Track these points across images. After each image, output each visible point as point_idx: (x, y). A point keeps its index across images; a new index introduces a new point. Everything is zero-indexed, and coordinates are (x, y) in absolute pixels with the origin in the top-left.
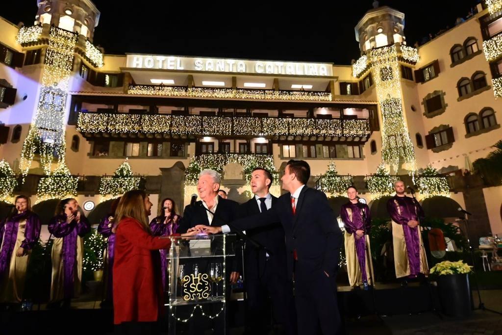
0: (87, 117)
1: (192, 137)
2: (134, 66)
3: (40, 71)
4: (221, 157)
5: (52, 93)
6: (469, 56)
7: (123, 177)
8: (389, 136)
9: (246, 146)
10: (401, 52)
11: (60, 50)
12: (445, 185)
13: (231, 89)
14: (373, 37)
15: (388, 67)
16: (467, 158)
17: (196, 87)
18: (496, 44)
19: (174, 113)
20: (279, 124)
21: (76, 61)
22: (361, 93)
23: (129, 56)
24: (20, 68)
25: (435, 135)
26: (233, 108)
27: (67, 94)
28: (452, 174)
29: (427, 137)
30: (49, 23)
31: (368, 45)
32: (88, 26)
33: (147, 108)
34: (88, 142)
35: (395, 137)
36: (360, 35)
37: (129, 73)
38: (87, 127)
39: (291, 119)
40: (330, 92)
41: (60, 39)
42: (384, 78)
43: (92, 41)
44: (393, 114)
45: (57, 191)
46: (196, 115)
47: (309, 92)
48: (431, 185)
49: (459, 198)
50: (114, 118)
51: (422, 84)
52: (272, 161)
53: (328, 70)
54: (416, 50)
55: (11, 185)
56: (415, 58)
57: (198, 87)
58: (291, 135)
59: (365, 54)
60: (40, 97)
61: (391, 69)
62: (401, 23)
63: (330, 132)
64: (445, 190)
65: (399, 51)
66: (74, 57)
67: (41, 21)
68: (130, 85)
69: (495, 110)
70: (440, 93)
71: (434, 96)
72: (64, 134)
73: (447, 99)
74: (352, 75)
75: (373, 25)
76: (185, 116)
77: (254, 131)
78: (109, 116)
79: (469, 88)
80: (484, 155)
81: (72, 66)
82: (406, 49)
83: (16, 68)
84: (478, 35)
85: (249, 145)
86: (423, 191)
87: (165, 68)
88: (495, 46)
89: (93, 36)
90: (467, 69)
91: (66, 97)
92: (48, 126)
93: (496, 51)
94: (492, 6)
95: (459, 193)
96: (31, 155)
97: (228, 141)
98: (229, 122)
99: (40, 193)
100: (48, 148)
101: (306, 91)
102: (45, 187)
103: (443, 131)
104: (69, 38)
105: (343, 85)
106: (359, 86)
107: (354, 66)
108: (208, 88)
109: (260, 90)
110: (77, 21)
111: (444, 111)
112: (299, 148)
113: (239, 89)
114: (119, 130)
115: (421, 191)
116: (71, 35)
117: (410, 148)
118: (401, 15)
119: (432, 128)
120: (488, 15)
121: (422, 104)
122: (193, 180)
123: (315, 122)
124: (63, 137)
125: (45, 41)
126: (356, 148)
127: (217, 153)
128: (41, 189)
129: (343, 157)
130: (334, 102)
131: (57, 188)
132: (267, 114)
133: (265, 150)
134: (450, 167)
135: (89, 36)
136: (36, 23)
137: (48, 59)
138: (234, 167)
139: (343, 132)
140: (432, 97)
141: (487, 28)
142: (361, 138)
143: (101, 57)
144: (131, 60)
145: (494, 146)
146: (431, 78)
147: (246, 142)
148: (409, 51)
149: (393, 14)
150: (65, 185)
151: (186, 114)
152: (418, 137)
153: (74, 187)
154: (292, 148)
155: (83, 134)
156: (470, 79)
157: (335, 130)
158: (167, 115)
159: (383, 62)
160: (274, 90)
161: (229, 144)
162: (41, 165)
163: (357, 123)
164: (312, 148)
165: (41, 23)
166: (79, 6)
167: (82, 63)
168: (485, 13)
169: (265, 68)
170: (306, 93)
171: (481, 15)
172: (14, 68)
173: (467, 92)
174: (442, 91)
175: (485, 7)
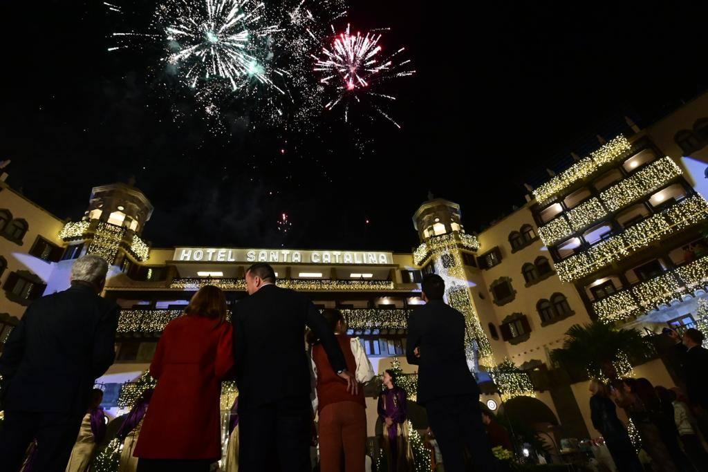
2: (182, 259)
6: (528, 242)
7: (149, 384)
10: (459, 239)
11: (104, 244)
12: (528, 382)
13: (285, 279)
14: (430, 226)
15: (449, 254)
16: (546, 349)
18: (550, 230)
21: (119, 256)
23: (177, 249)
24: (56, 263)
25: (509, 325)
28: (535, 370)
29: (501, 327)
30: (98, 218)
31: (427, 234)
32: (138, 221)
36: (418, 224)
37: (175, 267)
39: (349, 310)
40: (391, 280)
41: (107, 234)
42: (446, 265)
43: (140, 235)
44: (460, 302)
47: (368, 280)
48: (512, 382)
49: (546, 398)
50: (149, 315)
51: (487, 270)
53: (388, 258)
54: (475, 237)
56: (475, 245)
58: (350, 329)
59: (424, 242)
61: (451, 255)
62: (457, 213)
63: (394, 324)
64: (529, 389)
65: (457, 239)
66: (118, 251)
67: (90, 217)
68: (174, 278)
69: (566, 295)
70: (506, 280)
71: (501, 282)
73: (514, 286)
74: (413, 263)
75: (429, 215)
78: (144, 313)
79: (534, 273)
80: (560, 346)
81: (114, 261)
82: (465, 236)
83: (52, 263)
84: (532, 222)
86: (503, 391)
87: (215, 260)
88: (549, 232)
89: (142, 230)
90: (528, 255)
93: (552, 236)
94: (539, 196)
95: (545, 392)
101: (366, 280)
103: (517, 320)
104: (116, 233)
105: (405, 273)
106: (421, 274)
107: (415, 254)
109: (316, 280)
110: (128, 216)
111: (514, 299)
113: (293, 280)
114: (153, 328)
115: (501, 391)
116: (119, 230)
117: (484, 340)
118: (456, 206)
119: (505, 317)
120: (537, 203)
121: (490, 291)
123: (376, 313)
125: (91, 236)
130: (396, 291)
132: (324, 305)
134: (532, 361)
135: (138, 230)
136: (84, 218)
140: (498, 283)
141: (539, 215)
143: (147, 250)
144: (180, 253)
146: (494, 265)
148: (468, 238)
149: (448, 205)
152: (492, 327)
156: (533, 263)
157: (400, 321)
159: (443, 249)
160: (331, 279)
164: (376, 343)
166: (133, 202)
167: (126, 257)
168: (534, 203)
169: (321, 257)
170: (366, 282)
171: (531, 204)
172: (50, 263)
173: (533, 278)
174: (508, 278)
175: (533, 197)
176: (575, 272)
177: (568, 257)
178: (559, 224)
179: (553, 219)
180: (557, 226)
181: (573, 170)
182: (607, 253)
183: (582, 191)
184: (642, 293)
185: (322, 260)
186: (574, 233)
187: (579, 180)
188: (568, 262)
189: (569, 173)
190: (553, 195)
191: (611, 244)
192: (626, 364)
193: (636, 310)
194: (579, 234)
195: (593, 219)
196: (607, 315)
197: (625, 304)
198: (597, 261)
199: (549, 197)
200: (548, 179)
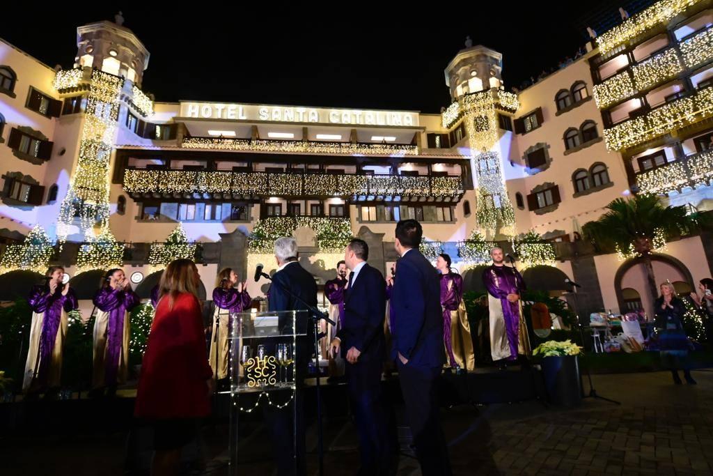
0: (135, 175)
1: (257, 198)
2: (189, 115)
3: (80, 122)
4: (290, 220)
5: (94, 146)
6: (577, 103)
7: (177, 244)
8: (484, 196)
9: (319, 208)
10: (498, 98)
11: (103, 97)
12: (550, 252)
13: (302, 141)
14: (466, 81)
15: (483, 116)
16: (575, 221)
17: (261, 140)
18: (608, 88)
19: (235, 169)
20: (358, 182)
21: (121, 110)
22: (452, 146)
23: (182, 104)
24: (57, 119)
25: (538, 195)
26: (302, 163)
27: (111, 148)
28: (558, 240)
29: (528, 197)
30: (91, 66)
31: (460, 91)
32: (136, 69)
33: (204, 164)
34: (135, 203)
35: (492, 197)
36: (450, 78)
37: (184, 124)
38: (135, 186)
39: (371, 176)
40: (416, 145)
41: (104, 85)
42: (478, 129)
43: (140, 86)
44: (489, 170)
45: (99, 260)
46: (261, 172)
47: (391, 144)
48: (534, 252)
49: (566, 268)
50: (165, 176)
51: (523, 135)
52: (349, 225)
53: (414, 119)
54: (515, 96)
55: (47, 253)
56: (514, 104)
57: (263, 140)
58: (371, 195)
59: (456, 100)
60: (80, 151)
61: (486, 118)
62: (497, 65)
63: (416, 191)
64: (550, 259)
65: (496, 97)
66: (120, 105)
67: (82, 64)
68: (184, 137)
69: (608, 165)
70: (544, 146)
71: (537, 149)
72: (108, 194)
73: (552, 153)
74: (441, 125)
75: (466, 67)
76: (248, 173)
77: (328, 191)
78: (160, 173)
79: (577, 139)
80: (595, 217)
81: (118, 116)
82: (504, 95)
83: (53, 118)
84: (588, 78)
85: (322, 206)
86: (524, 260)
87: (225, 117)
88: (607, 91)
89: (141, 80)
90: (575, 118)
91: (111, 151)
92: (89, 186)
93: (608, 96)
94: (604, 45)
95: (566, 262)
96: (70, 218)
97: (298, 202)
98: (299, 180)
99: (80, 263)
100: (90, 210)
101: (389, 144)
102: (86, 256)
103: (546, 190)
104: (114, 84)
105: (431, 137)
106: (449, 138)
107: (444, 114)
108: (274, 141)
109: (335, 143)
110: (123, 64)
111: (548, 167)
112: (381, 210)
113: (311, 142)
114: (171, 189)
115: (522, 260)
116: (116, 80)
117: (509, 210)
118: (498, 56)
119: (534, 187)
120: (599, 55)
121: (523, 158)
122: (258, 247)
123: (399, 180)
124: (106, 198)
125: (87, 87)
126: (447, 210)
127: (285, 216)
128: (81, 259)
129: (431, 220)
130: (421, 157)
131: (100, 258)
132: (343, 170)
133: (341, 212)
134: (556, 231)
135: (137, 81)
136: (75, 66)
137: (89, 107)
138: (305, 233)
139: (431, 191)
140: (534, 150)
141: (598, 70)
142: (452, 198)
143: (151, 105)
144: (186, 109)
145: (607, 207)
146: (533, 129)
147: (318, 203)
148: (507, 97)
149: (488, 54)
150: (109, 253)
151: (249, 170)
152: (519, 197)
153: (120, 256)
154: (373, 210)
155: (130, 194)
156: (578, 128)
157: (422, 189)
158: (228, 171)
159: (477, 110)
160: (351, 143)
161: (299, 205)
162: (82, 231)
163: (447, 180)
164: (396, 209)
165: (81, 66)
166: (125, 46)
167: (129, 113)
168: (595, 53)
169: (340, 116)
170: (388, 146)
171: (591, 55)
172: (50, 118)
173: (575, 145)
174: (546, 144)
175: (595, 46)
176: (626, 140)
177: (621, 123)
178: (621, 82)
179: (615, 75)
180: (618, 84)
181: (653, 11)
182: (670, 118)
183: (657, 39)
184: (696, 166)
185: (341, 120)
186: (637, 92)
187: (658, 24)
188: (621, 127)
189: (647, 15)
190: (622, 43)
191: (678, 108)
192: (660, 240)
193: (684, 184)
194: (641, 95)
195: (663, 76)
196: (650, 188)
197: (674, 177)
198: (656, 128)
199: (616, 47)
200: (619, 22)
